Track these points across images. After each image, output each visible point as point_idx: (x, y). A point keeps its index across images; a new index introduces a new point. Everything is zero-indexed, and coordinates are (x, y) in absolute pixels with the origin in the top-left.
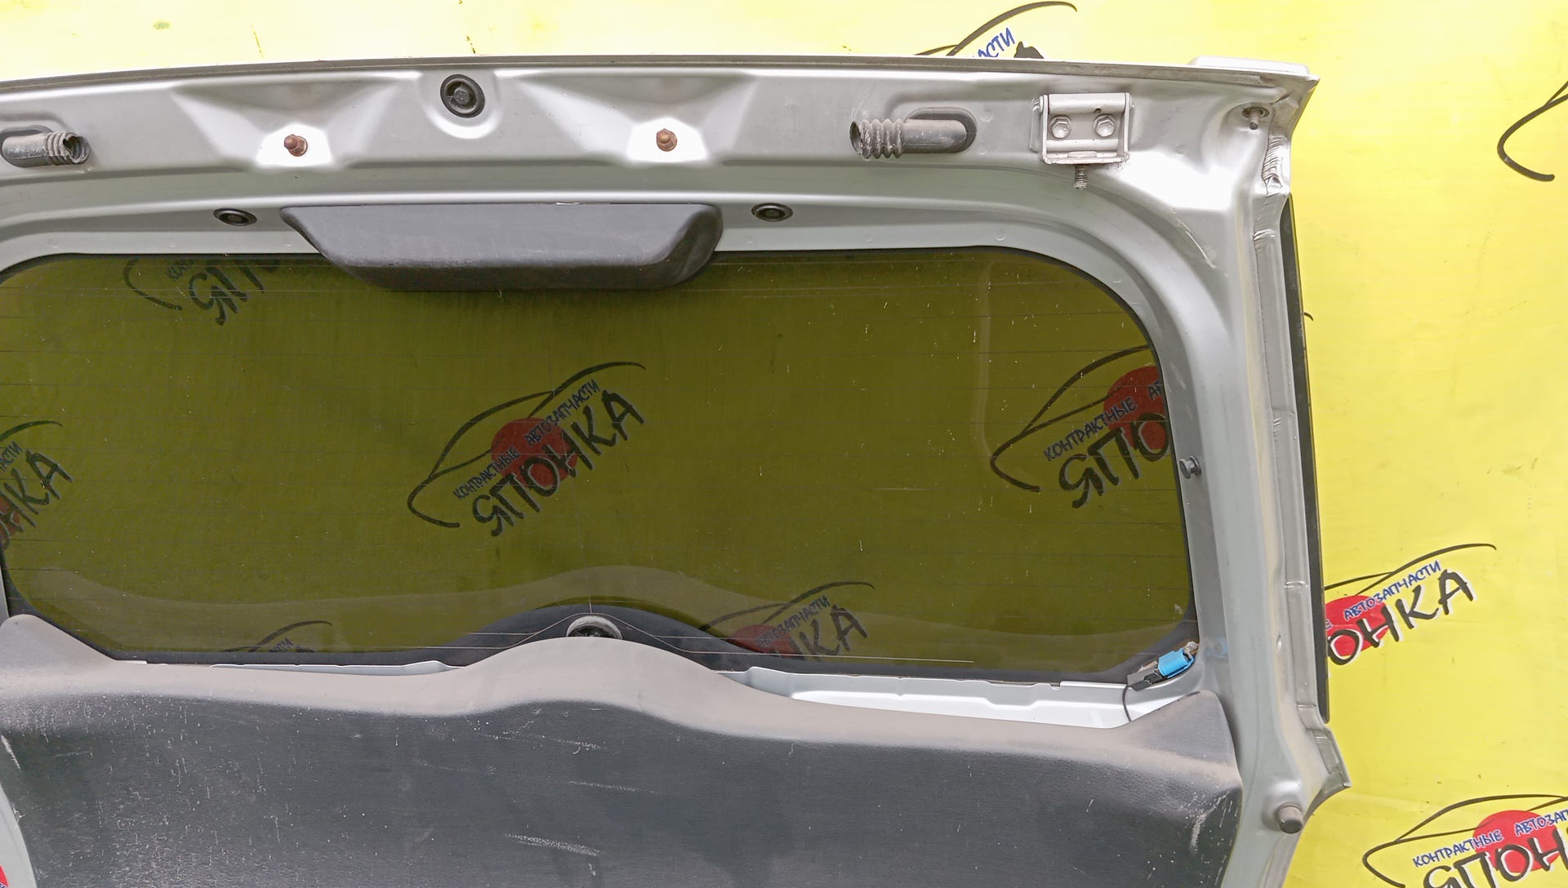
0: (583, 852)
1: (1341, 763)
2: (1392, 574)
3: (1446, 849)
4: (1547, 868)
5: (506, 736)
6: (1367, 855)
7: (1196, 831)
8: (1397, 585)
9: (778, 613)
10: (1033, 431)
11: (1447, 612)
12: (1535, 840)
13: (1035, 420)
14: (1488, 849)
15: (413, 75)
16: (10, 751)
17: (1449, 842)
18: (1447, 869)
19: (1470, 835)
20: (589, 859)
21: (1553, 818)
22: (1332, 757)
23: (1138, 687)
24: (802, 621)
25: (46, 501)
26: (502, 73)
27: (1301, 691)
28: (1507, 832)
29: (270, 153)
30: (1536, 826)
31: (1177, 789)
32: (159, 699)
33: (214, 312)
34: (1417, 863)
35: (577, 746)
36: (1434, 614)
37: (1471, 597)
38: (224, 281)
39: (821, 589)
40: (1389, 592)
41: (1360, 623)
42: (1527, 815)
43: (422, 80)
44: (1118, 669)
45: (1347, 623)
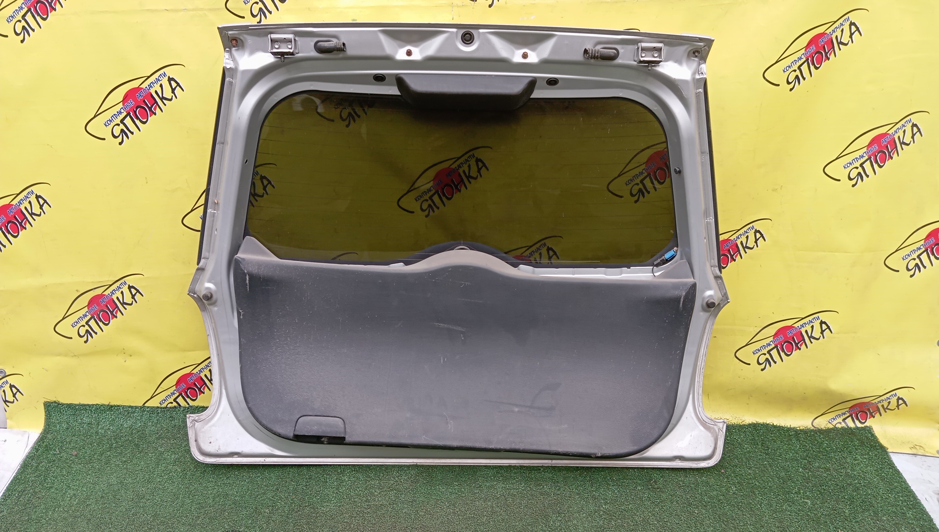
0: (460, 329)
1: (726, 292)
2: (739, 230)
3: (764, 346)
4: (800, 349)
5: (437, 280)
6: (736, 353)
7: (682, 300)
8: (741, 235)
9: (528, 249)
10: (622, 175)
11: (757, 246)
12: (795, 337)
13: (621, 172)
14: (779, 344)
15: (454, 30)
16: (247, 282)
17: (765, 342)
18: (765, 354)
19: (771, 339)
20: (462, 332)
21: (800, 327)
22: (723, 289)
23: (657, 265)
24: (535, 253)
25: (262, 196)
26: (481, 31)
27: (712, 261)
28: (785, 336)
29: (401, 55)
30: (794, 332)
31: (676, 286)
32: (305, 267)
33: (347, 122)
34: (754, 353)
35: (463, 284)
36: (753, 247)
37: (765, 240)
38: (354, 110)
39: (543, 239)
40: (738, 238)
41: (729, 250)
42: (791, 327)
43: (457, 32)
44: (650, 261)
45: (725, 251)
